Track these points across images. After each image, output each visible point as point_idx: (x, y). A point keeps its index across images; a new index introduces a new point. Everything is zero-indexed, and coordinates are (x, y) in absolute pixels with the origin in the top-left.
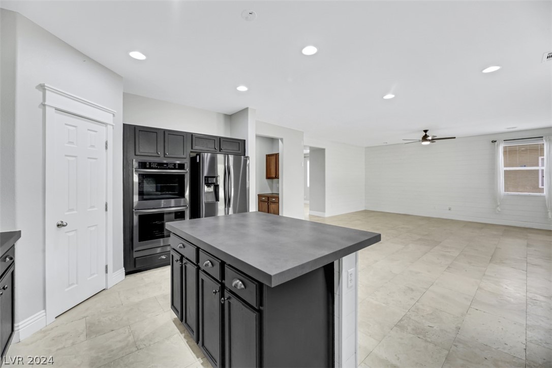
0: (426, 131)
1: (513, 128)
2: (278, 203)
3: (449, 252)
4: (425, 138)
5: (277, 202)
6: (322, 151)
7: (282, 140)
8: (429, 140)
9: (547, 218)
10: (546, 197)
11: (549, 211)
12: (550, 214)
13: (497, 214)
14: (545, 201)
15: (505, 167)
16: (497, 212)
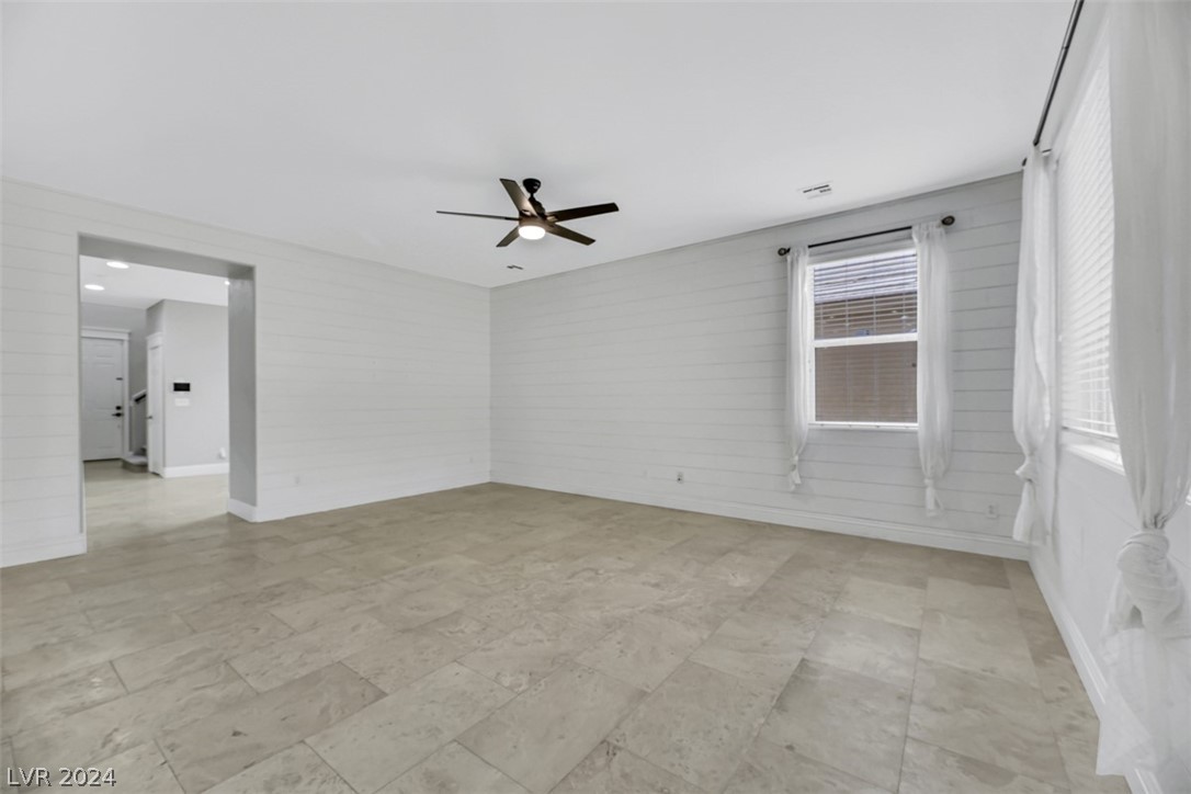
9: (924, 506)
10: (921, 435)
11: (927, 481)
12: (930, 492)
13: (793, 493)
14: (917, 449)
15: (817, 336)
16: (793, 488)
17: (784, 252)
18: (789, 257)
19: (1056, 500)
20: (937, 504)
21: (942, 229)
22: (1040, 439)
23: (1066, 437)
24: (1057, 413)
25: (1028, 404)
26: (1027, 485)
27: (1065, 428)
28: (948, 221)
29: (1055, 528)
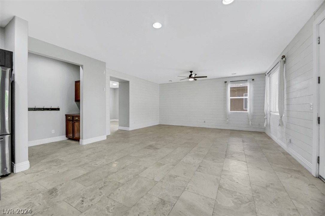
0: (191, 72)
1: (235, 74)
2: (80, 121)
3: (201, 151)
4: (190, 76)
5: (78, 121)
6: (127, 83)
7: (82, 66)
8: (193, 78)
9: (249, 125)
10: (249, 113)
11: (250, 120)
12: (250, 122)
13: (227, 123)
14: (248, 115)
15: (230, 97)
16: (227, 122)
17: (226, 82)
18: (227, 83)
19: (270, 121)
20: (251, 124)
21: (252, 81)
22: (268, 113)
23: (271, 113)
24: (270, 109)
25: (266, 108)
26: (266, 119)
27: (271, 111)
28: (253, 80)
29: (269, 125)
